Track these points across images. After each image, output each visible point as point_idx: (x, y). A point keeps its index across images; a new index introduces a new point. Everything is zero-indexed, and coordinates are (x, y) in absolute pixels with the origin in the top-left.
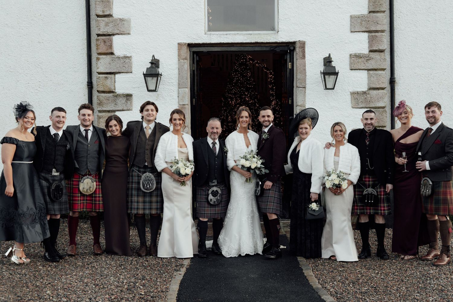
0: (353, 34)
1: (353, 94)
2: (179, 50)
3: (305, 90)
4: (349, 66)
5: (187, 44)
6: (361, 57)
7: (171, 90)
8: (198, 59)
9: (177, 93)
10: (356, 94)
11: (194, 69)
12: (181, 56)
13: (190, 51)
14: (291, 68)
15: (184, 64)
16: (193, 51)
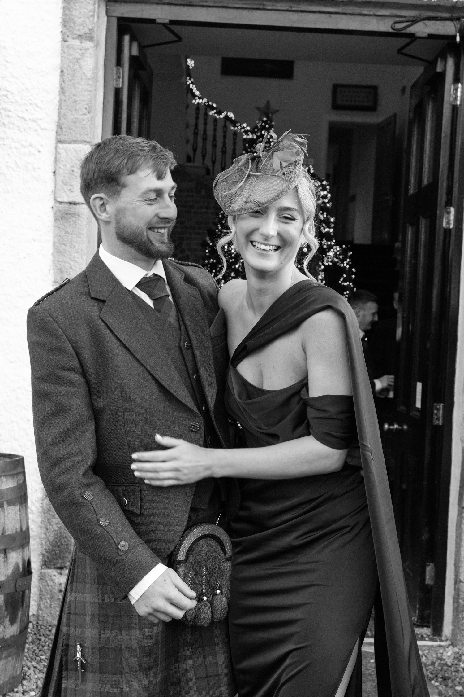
2: (69, 4)
7: (31, 145)
8: (135, 52)
9: (53, 159)
11: (121, 86)
12: (74, 23)
13: (107, 14)
14: (458, 103)
15: (83, 54)
16: (120, 15)
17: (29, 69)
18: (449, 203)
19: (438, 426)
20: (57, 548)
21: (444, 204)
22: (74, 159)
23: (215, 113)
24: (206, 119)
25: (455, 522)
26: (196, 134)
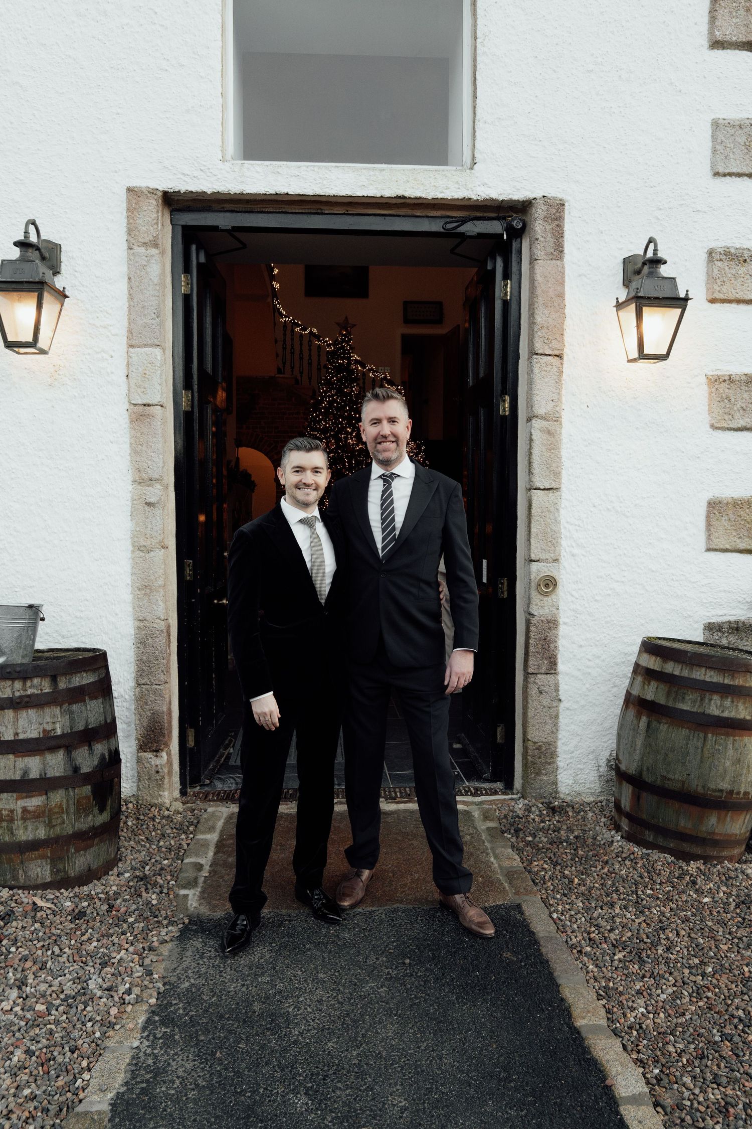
0: (720, 181)
1: (715, 381)
2: (132, 212)
3: (562, 364)
4: (705, 291)
5: (160, 194)
6: (745, 261)
7: (103, 351)
8: (202, 259)
9: (126, 363)
10: (725, 381)
11: (189, 292)
12: (139, 232)
13: (171, 223)
14: (508, 298)
15: (148, 260)
16: (184, 224)
17: (97, 277)
18: (504, 392)
19: (503, 598)
20: (151, 733)
21: (499, 392)
22: (145, 361)
23: (300, 330)
24: (292, 335)
25: (521, 685)
26: (284, 349)
